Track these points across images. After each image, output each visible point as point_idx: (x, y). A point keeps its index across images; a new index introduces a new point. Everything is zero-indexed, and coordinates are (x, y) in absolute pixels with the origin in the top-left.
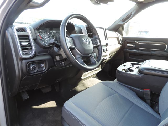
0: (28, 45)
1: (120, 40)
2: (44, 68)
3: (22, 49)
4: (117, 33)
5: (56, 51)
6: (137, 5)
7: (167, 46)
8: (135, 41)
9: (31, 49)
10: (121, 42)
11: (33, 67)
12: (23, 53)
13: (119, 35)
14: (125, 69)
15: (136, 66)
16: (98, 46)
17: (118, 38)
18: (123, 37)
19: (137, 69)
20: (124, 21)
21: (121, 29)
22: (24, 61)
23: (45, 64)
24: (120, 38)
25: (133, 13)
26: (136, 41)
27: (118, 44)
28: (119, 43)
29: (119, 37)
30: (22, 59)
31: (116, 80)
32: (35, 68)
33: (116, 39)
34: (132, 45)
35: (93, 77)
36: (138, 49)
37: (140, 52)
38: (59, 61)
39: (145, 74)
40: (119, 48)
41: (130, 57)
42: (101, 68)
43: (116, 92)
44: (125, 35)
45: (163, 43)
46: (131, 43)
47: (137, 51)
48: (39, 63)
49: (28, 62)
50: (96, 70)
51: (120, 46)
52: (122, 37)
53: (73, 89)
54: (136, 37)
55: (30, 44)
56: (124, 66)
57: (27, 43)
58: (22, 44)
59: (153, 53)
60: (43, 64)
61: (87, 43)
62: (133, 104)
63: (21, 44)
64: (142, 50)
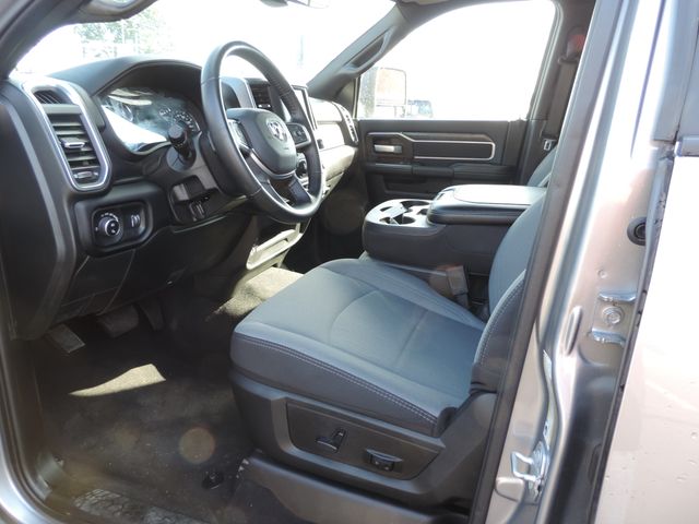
0: (83, 150)
1: (351, 132)
2: (142, 228)
3: (72, 164)
4: (340, 106)
5: (173, 168)
6: (397, 10)
7: (494, 145)
8: (401, 134)
9: (96, 161)
10: (353, 138)
11: (109, 225)
12: (76, 176)
13: (346, 112)
14: (387, 220)
15: (416, 209)
16: (308, 146)
17: (342, 124)
18: (358, 119)
19: (421, 216)
20: (357, 63)
21: (348, 91)
22: (81, 206)
23: (143, 213)
24: (350, 124)
25: (387, 37)
26: (404, 131)
27: (346, 144)
28: (348, 142)
29: (346, 119)
30: (77, 197)
31: (364, 256)
32: (116, 228)
33: (337, 127)
34: (391, 148)
35: (275, 266)
36: (412, 161)
37: (418, 169)
38: (184, 203)
39: (450, 223)
40: (348, 158)
41: (388, 189)
42: (301, 232)
43: (372, 286)
44: (362, 113)
45: (482, 136)
46: (388, 140)
47: (408, 167)
48: (126, 208)
49: (95, 209)
50: (286, 240)
51: (351, 151)
52: (355, 121)
53: (217, 312)
54: (398, 118)
55: (89, 144)
56: (383, 210)
57: (82, 142)
58: (67, 144)
59: (457, 169)
60: (135, 215)
61: (281, 137)
62: (426, 310)
63: (63, 145)
64: (422, 163)
